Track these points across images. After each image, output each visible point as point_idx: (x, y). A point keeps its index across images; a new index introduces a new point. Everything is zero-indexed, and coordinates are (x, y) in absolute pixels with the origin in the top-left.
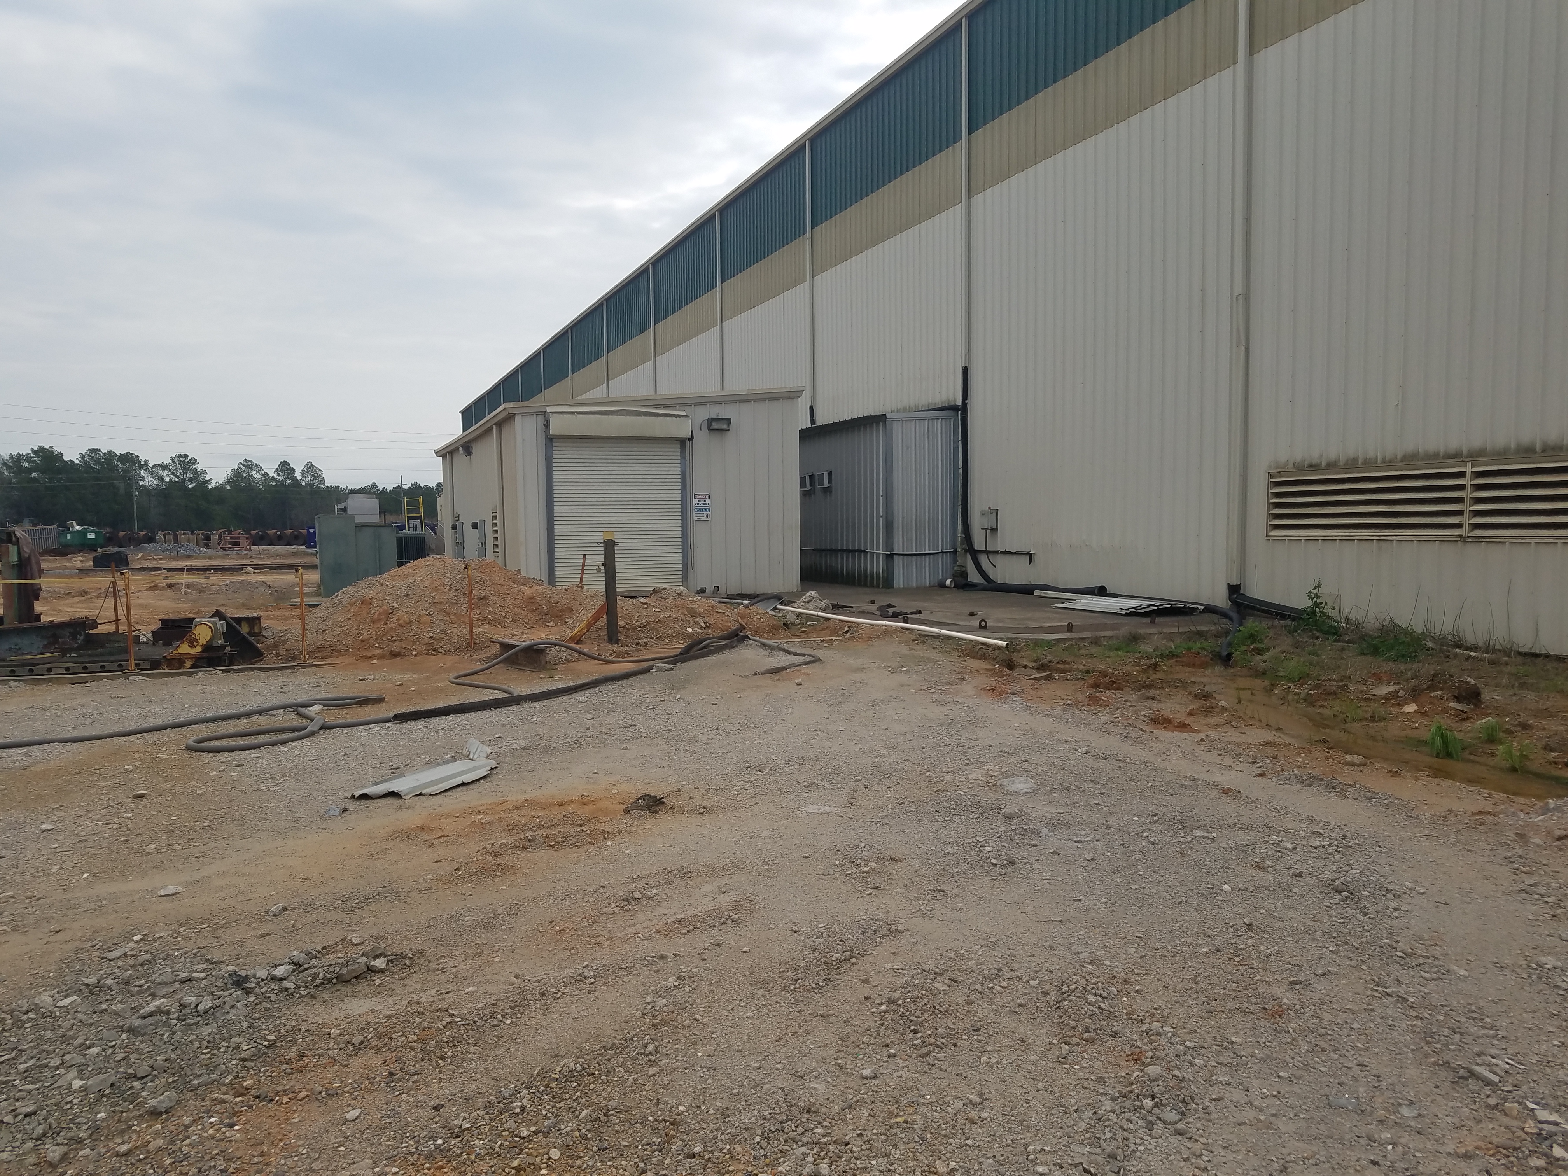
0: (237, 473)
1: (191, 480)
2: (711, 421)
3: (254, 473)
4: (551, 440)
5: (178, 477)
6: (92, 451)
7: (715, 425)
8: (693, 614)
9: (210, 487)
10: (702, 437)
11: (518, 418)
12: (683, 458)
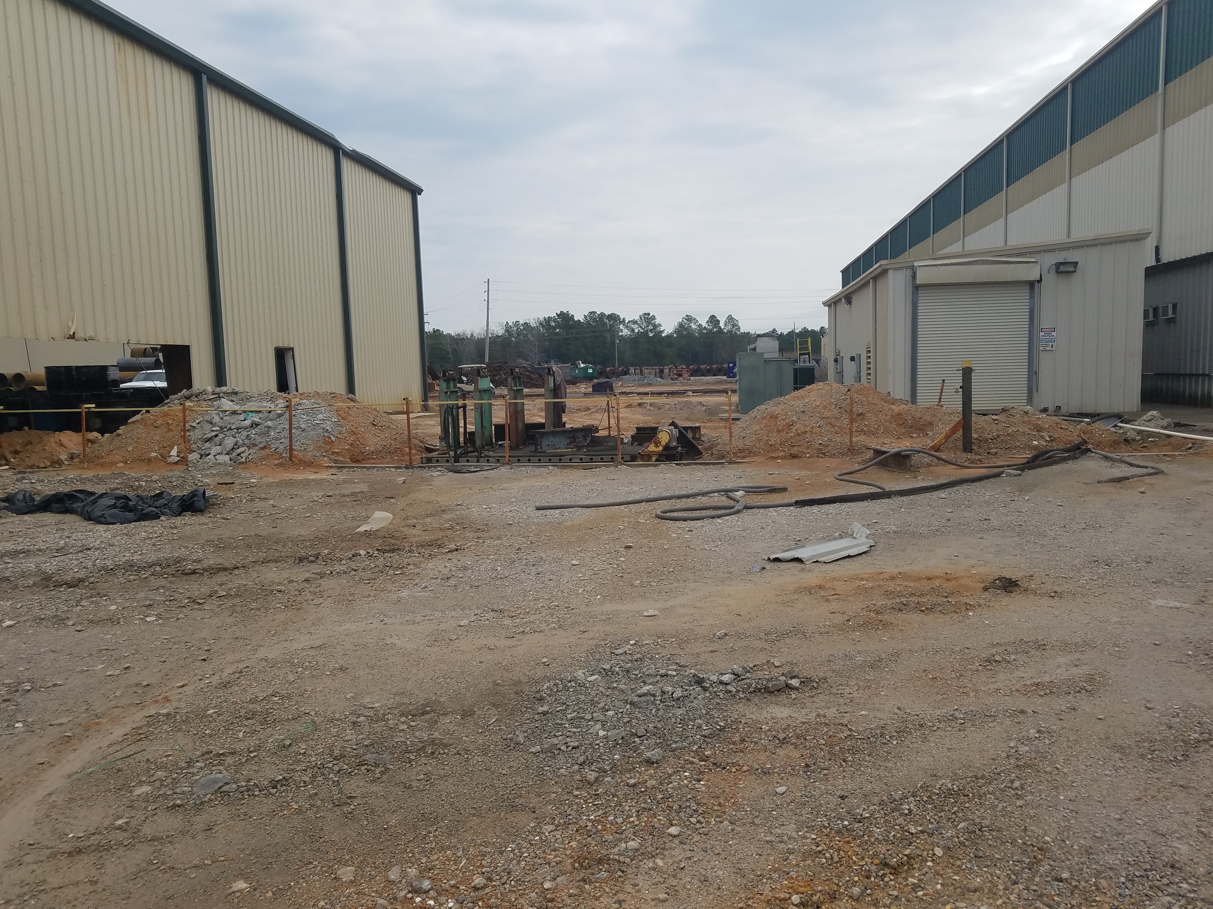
0: (681, 325)
1: (651, 331)
2: (1059, 265)
3: (692, 325)
4: (917, 288)
5: (643, 329)
6: (591, 313)
7: (1062, 268)
8: (1039, 429)
9: (663, 335)
10: (1049, 279)
11: (890, 272)
12: (1032, 297)
